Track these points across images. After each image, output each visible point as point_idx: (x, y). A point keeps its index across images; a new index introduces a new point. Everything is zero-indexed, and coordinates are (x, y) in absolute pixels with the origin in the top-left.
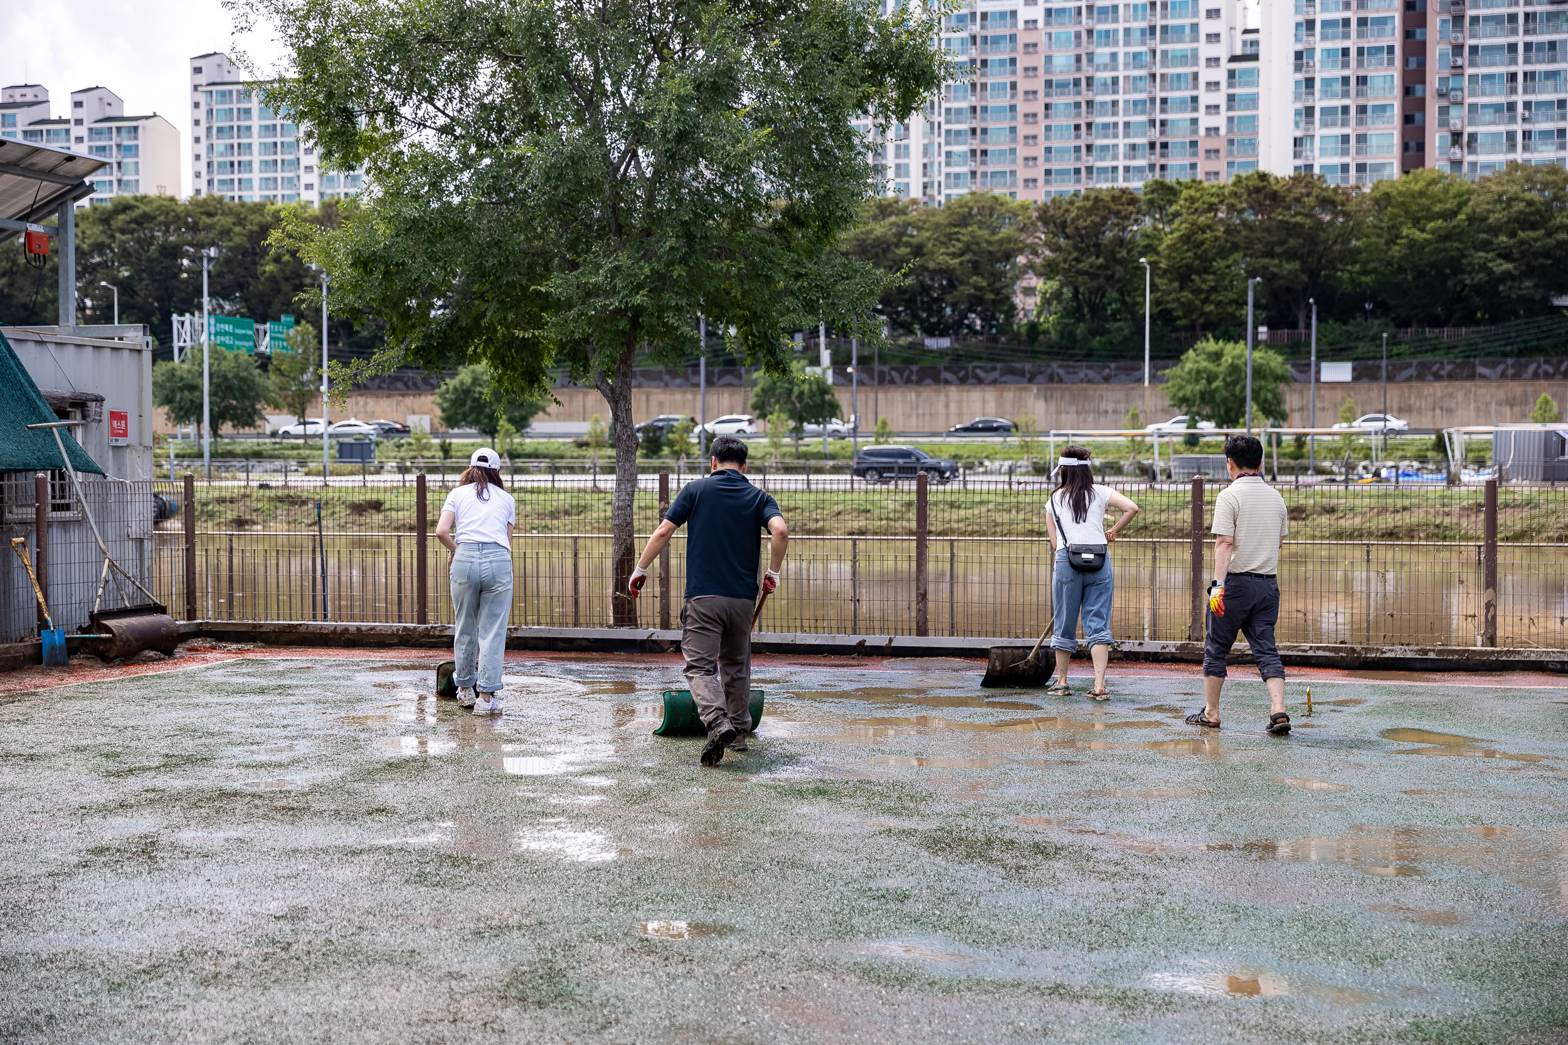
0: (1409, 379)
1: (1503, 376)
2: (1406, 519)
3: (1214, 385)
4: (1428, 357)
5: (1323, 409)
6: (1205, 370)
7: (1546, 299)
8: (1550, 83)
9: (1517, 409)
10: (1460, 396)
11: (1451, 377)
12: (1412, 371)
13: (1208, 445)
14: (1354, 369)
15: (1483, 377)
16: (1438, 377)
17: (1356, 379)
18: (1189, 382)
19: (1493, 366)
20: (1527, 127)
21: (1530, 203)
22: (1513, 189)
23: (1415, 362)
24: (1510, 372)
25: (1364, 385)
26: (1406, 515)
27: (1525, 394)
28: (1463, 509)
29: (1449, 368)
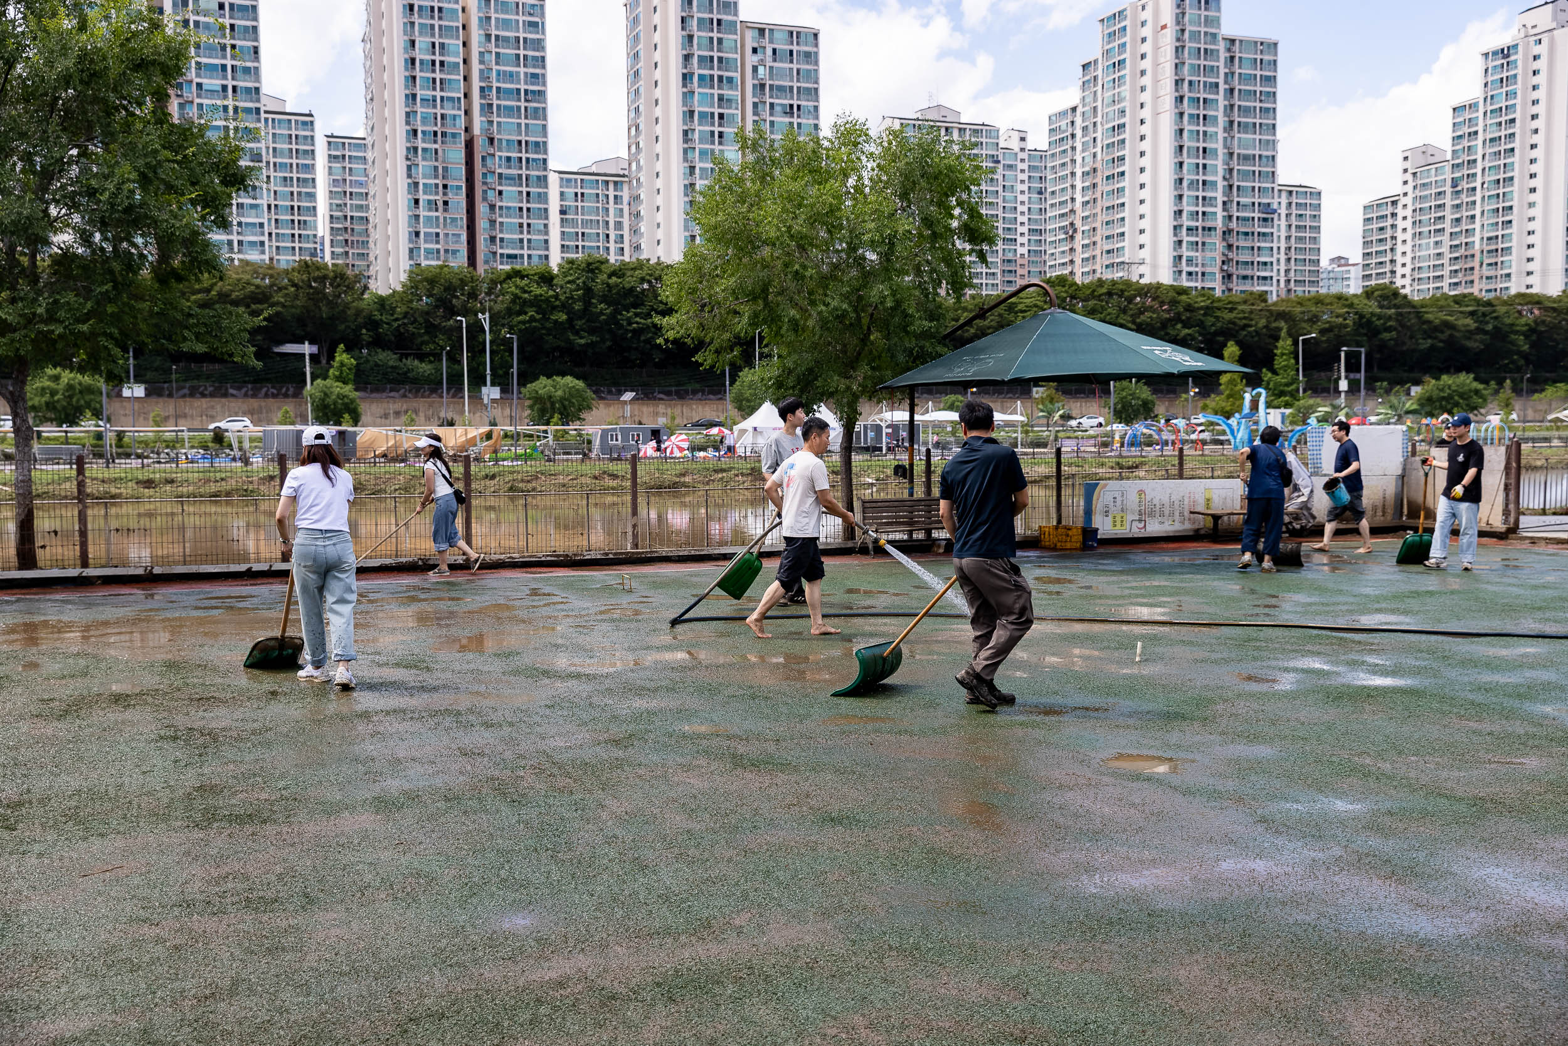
0: (184, 396)
1: (246, 395)
2: (224, 486)
3: (56, 398)
4: (195, 383)
5: (126, 415)
6: (48, 387)
7: (269, 349)
8: (253, 211)
9: (255, 416)
10: (218, 407)
11: (212, 395)
12: (186, 391)
13: (48, 438)
14: (146, 389)
15: (233, 395)
16: (203, 395)
17: (147, 395)
18: (36, 395)
19: (239, 389)
20: (241, 238)
21: (258, 287)
22: (246, 277)
23: (187, 385)
24: (250, 393)
25: (154, 399)
26: (223, 483)
27: (261, 407)
28: (261, 479)
29: (211, 389)
